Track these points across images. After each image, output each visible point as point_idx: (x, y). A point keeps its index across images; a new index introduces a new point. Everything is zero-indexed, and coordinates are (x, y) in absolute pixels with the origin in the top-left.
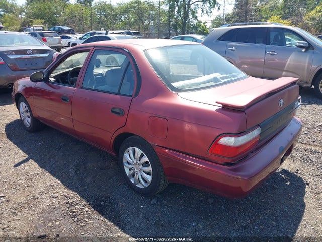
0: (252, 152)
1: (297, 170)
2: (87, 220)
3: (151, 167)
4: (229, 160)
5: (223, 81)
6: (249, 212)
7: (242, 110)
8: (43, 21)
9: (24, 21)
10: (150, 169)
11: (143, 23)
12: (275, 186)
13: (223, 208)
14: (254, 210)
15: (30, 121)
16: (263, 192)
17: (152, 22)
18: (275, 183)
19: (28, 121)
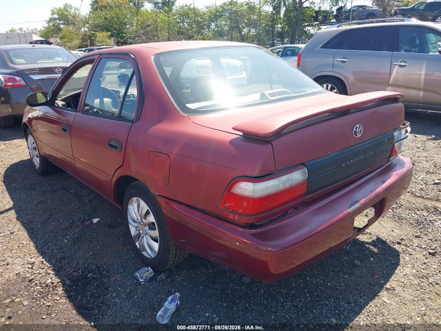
0: (296, 208)
1: (402, 239)
2: (58, 298)
3: (157, 231)
4: (250, 220)
5: (272, 98)
6: (301, 301)
7: (266, 140)
8: (109, 33)
9: (85, 35)
10: (156, 233)
11: (241, 32)
12: (357, 262)
13: (262, 291)
14: (309, 299)
15: (38, 162)
16: (333, 271)
17: (253, 30)
18: (357, 258)
19: (37, 161)
